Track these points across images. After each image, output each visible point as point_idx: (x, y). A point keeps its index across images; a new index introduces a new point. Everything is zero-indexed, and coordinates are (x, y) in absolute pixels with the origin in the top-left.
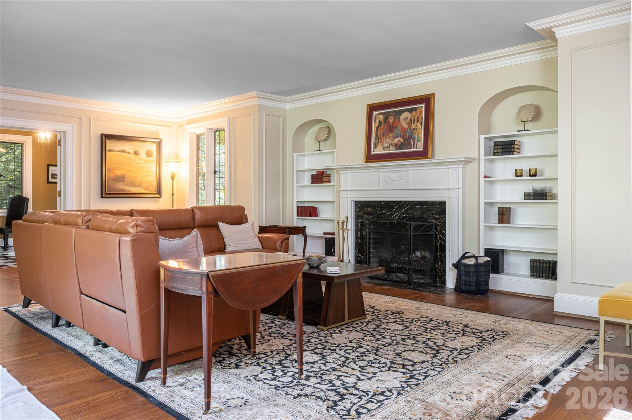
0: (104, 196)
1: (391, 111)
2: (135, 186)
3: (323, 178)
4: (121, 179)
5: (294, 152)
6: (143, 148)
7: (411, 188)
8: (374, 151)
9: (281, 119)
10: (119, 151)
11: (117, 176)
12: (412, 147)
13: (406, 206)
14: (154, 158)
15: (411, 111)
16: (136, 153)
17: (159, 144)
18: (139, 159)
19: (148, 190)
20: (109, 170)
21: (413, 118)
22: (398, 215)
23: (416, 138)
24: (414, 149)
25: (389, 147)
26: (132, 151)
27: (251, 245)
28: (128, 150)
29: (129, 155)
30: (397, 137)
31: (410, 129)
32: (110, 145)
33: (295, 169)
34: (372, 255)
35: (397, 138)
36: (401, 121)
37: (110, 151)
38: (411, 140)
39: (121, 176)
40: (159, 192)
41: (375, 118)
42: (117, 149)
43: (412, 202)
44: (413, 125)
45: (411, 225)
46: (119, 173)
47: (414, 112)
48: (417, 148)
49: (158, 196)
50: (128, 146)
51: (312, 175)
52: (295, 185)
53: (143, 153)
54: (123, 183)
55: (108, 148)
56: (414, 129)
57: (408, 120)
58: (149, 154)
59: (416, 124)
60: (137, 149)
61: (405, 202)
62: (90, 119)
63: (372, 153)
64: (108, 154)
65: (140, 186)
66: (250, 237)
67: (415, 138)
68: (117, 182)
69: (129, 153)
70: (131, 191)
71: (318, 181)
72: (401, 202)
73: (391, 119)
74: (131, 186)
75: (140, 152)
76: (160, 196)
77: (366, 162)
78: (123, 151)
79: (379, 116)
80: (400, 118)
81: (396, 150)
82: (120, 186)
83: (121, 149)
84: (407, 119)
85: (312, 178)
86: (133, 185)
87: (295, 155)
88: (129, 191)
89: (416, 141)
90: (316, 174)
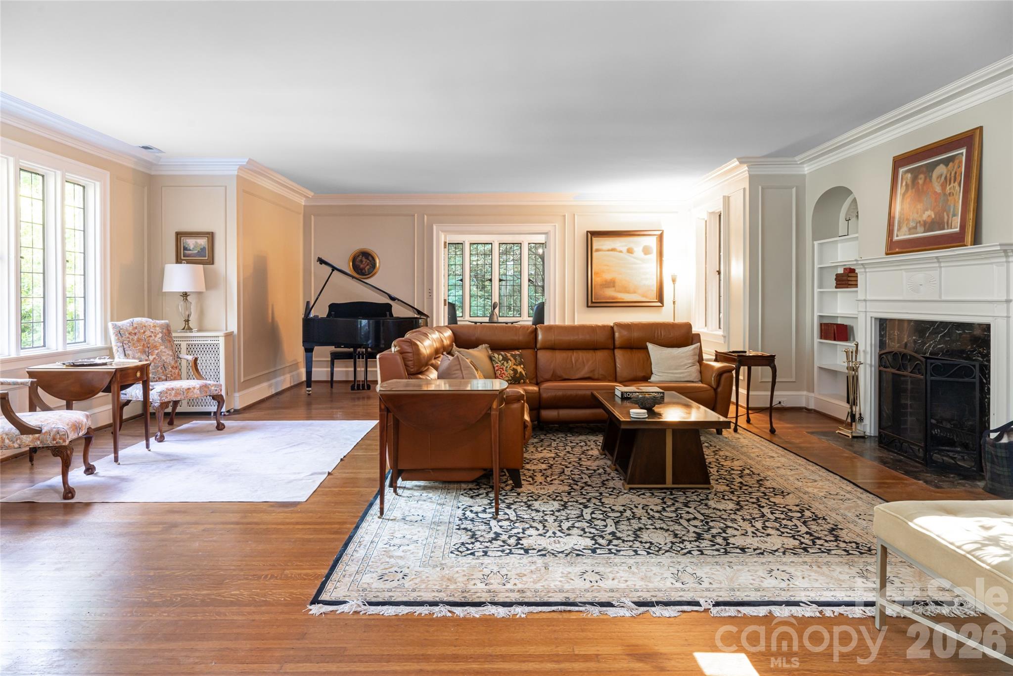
0: (590, 304)
1: (921, 166)
2: (628, 292)
3: (849, 279)
4: (611, 284)
5: (815, 238)
6: (638, 244)
7: (944, 298)
8: (897, 236)
9: (794, 190)
10: (608, 250)
11: (606, 281)
12: (946, 227)
13: (942, 329)
14: (654, 256)
15: (946, 162)
16: (630, 251)
17: (661, 237)
18: (635, 258)
19: (646, 297)
20: (597, 274)
21: (948, 175)
22: (931, 344)
23: (952, 210)
24: (948, 229)
25: (916, 228)
26: (624, 249)
27: (681, 375)
28: (619, 249)
29: (620, 254)
30: (927, 210)
31: (945, 194)
32: (598, 243)
33: (817, 266)
34: (909, 410)
35: (926, 212)
36: (933, 180)
37: (597, 250)
38: (945, 214)
39: (611, 280)
40: (661, 299)
41: (902, 178)
42: (605, 247)
43: (950, 323)
44: (948, 188)
45: (928, 365)
46: (608, 276)
47: (951, 164)
48: (951, 228)
49: (659, 304)
50: (619, 243)
51: (837, 275)
52: (816, 290)
53: (638, 251)
54: (613, 289)
55: (594, 248)
56: (950, 193)
57: (943, 178)
58: (646, 251)
59: (952, 185)
60: (631, 245)
61: (941, 323)
62: (574, 215)
63: (895, 238)
64: (594, 254)
65: (635, 292)
66: (685, 365)
67: (950, 210)
68: (606, 287)
69: (621, 252)
70: (623, 299)
71: (843, 284)
72: (936, 322)
73: (921, 179)
74: (624, 292)
75: (635, 249)
76: (661, 305)
77: (887, 254)
78: (613, 250)
79: (907, 175)
80: (932, 176)
81: (924, 232)
82: (610, 293)
83: (610, 247)
84: (941, 177)
85: (836, 279)
86: (626, 290)
87: (816, 243)
88: (621, 298)
89: (951, 216)
90: (842, 272)
